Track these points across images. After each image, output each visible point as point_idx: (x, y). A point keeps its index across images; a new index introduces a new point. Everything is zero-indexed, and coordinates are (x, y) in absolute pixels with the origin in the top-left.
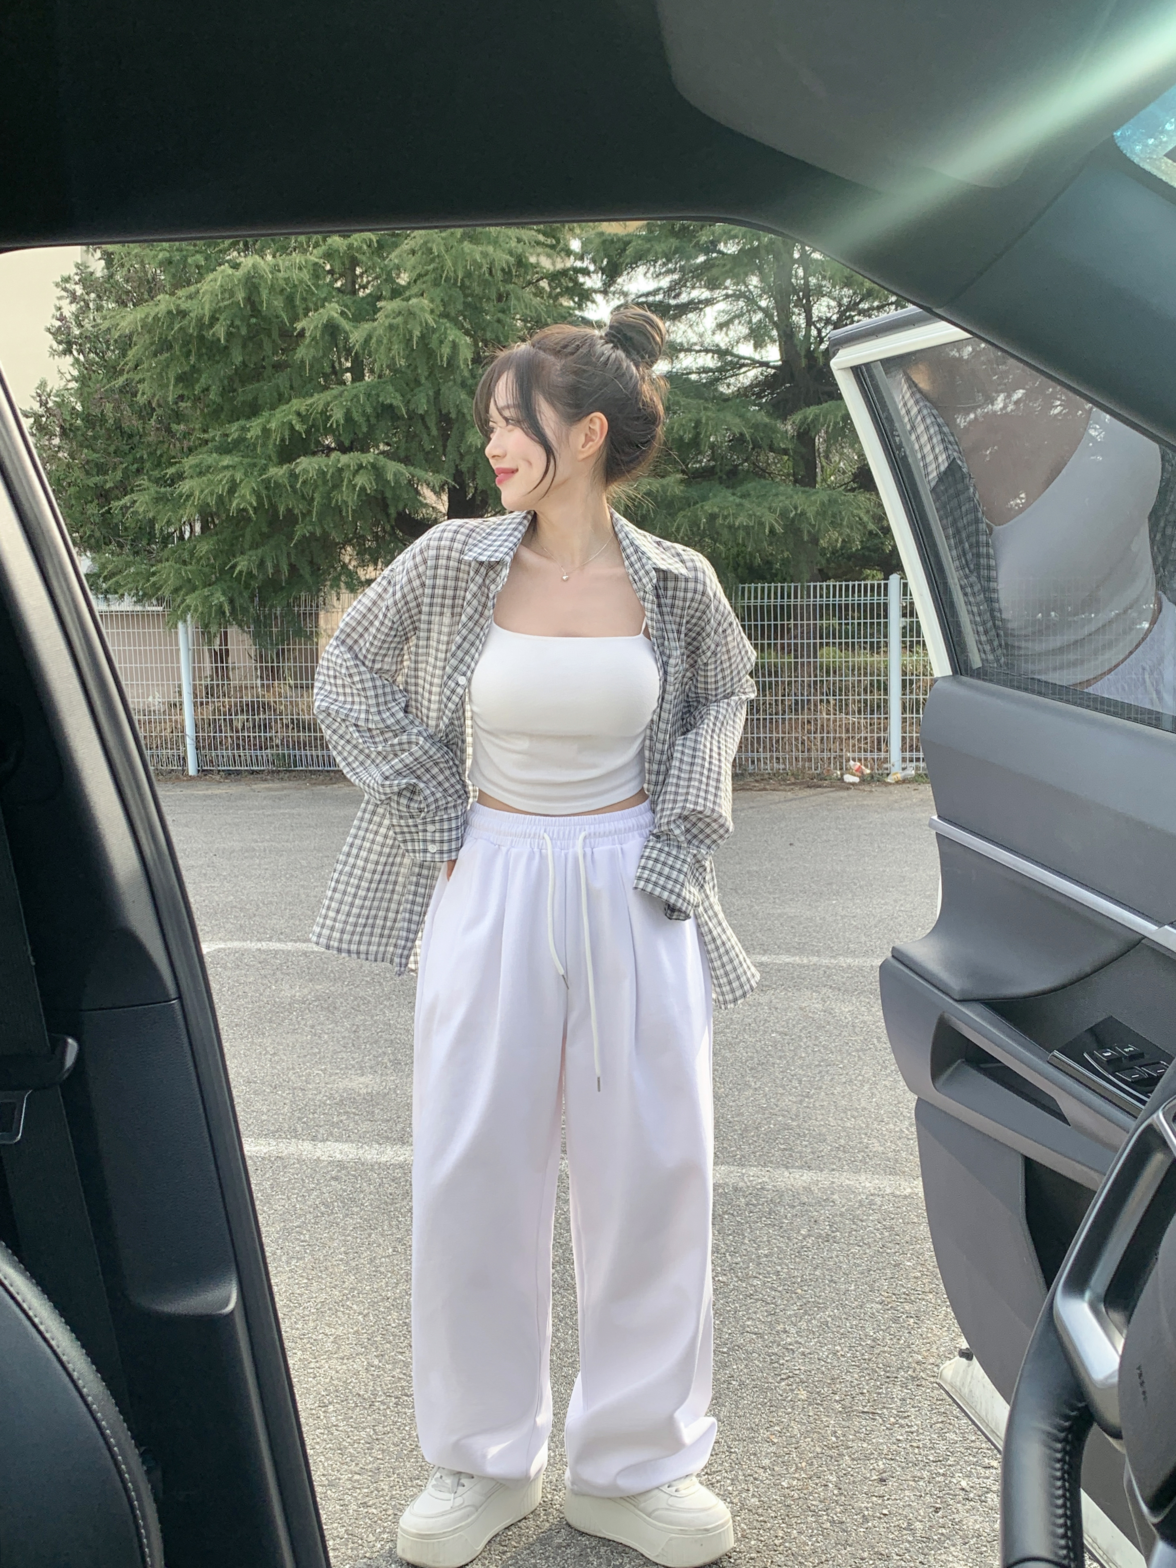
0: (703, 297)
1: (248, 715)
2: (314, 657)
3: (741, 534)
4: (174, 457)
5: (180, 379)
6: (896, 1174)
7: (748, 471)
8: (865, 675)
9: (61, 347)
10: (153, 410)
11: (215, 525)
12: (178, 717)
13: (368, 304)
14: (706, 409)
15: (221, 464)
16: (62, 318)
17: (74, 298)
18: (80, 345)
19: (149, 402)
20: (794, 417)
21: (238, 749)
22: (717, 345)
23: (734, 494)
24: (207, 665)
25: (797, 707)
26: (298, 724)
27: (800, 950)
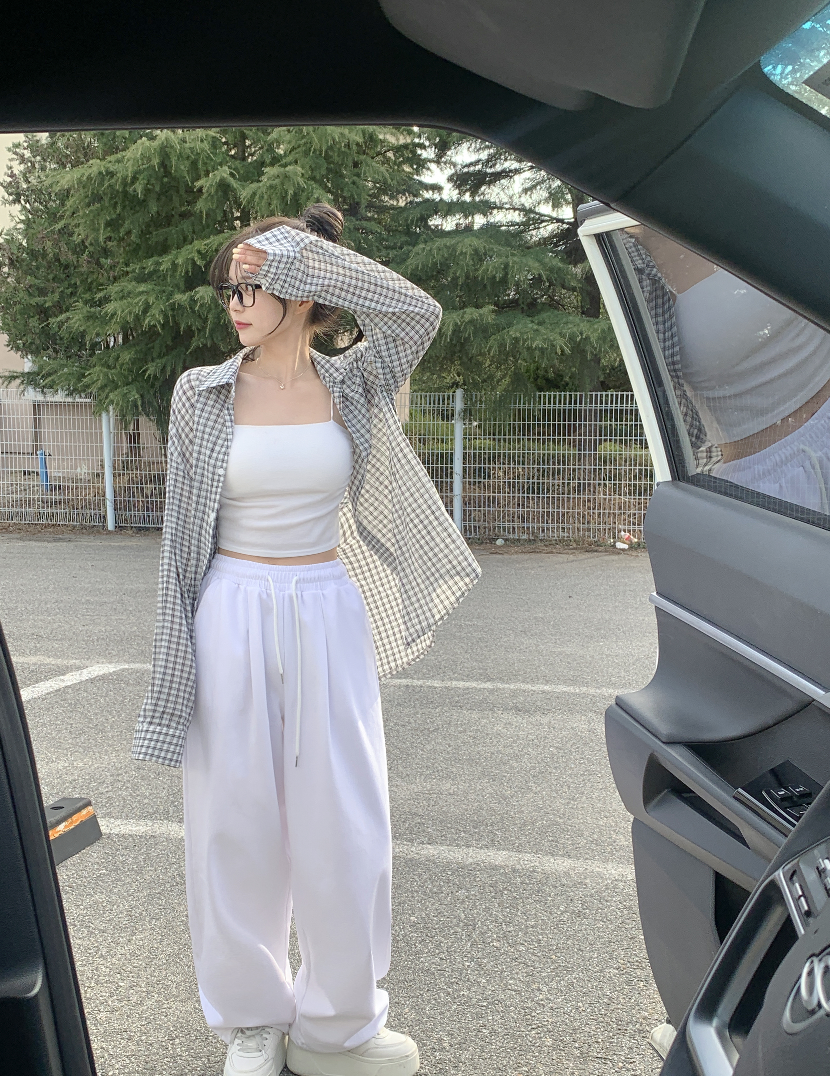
0: (513, 168)
1: (153, 485)
3: (537, 353)
4: (102, 285)
5: (108, 224)
7: (544, 304)
9: (12, 198)
10: (87, 247)
11: (133, 337)
12: (100, 484)
13: (254, 168)
14: (513, 255)
15: (139, 291)
16: (13, 175)
17: (23, 160)
18: (27, 196)
19: (83, 241)
21: (146, 511)
22: (523, 205)
23: (532, 322)
24: (124, 445)
25: (580, 489)
27: (574, 681)
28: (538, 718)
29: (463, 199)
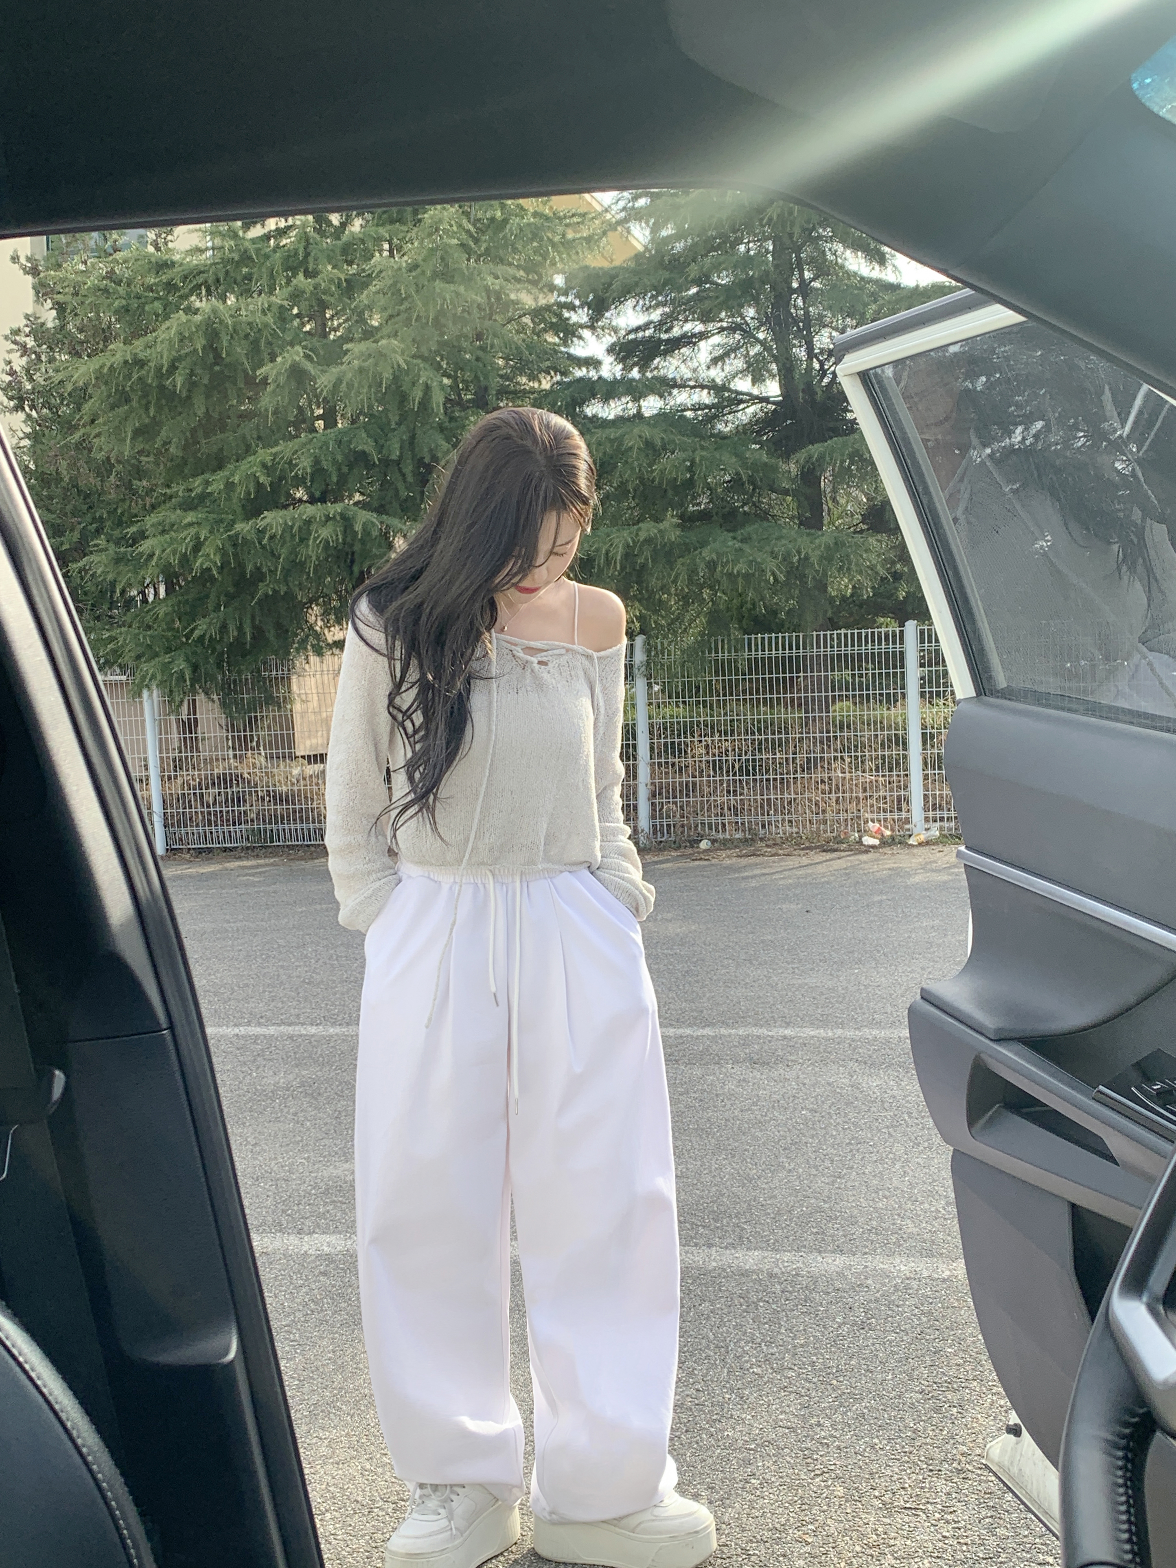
0: (697, 330)
1: (219, 788)
2: (290, 724)
3: (740, 581)
4: (136, 516)
5: (137, 433)
6: (933, 1256)
7: (749, 514)
8: (882, 729)
9: (12, 403)
10: (112, 466)
11: (180, 587)
12: (144, 792)
13: (339, 347)
14: (703, 448)
15: (185, 521)
16: (12, 373)
17: (25, 350)
18: (33, 400)
19: (108, 458)
20: (798, 455)
21: (210, 825)
22: (713, 380)
23: (733, 538)
24: (176, 736)
25: (809, 765)
26: (275, 797)
27: (824, 1022)
28: (781, 1070)
29: (630, 376)
